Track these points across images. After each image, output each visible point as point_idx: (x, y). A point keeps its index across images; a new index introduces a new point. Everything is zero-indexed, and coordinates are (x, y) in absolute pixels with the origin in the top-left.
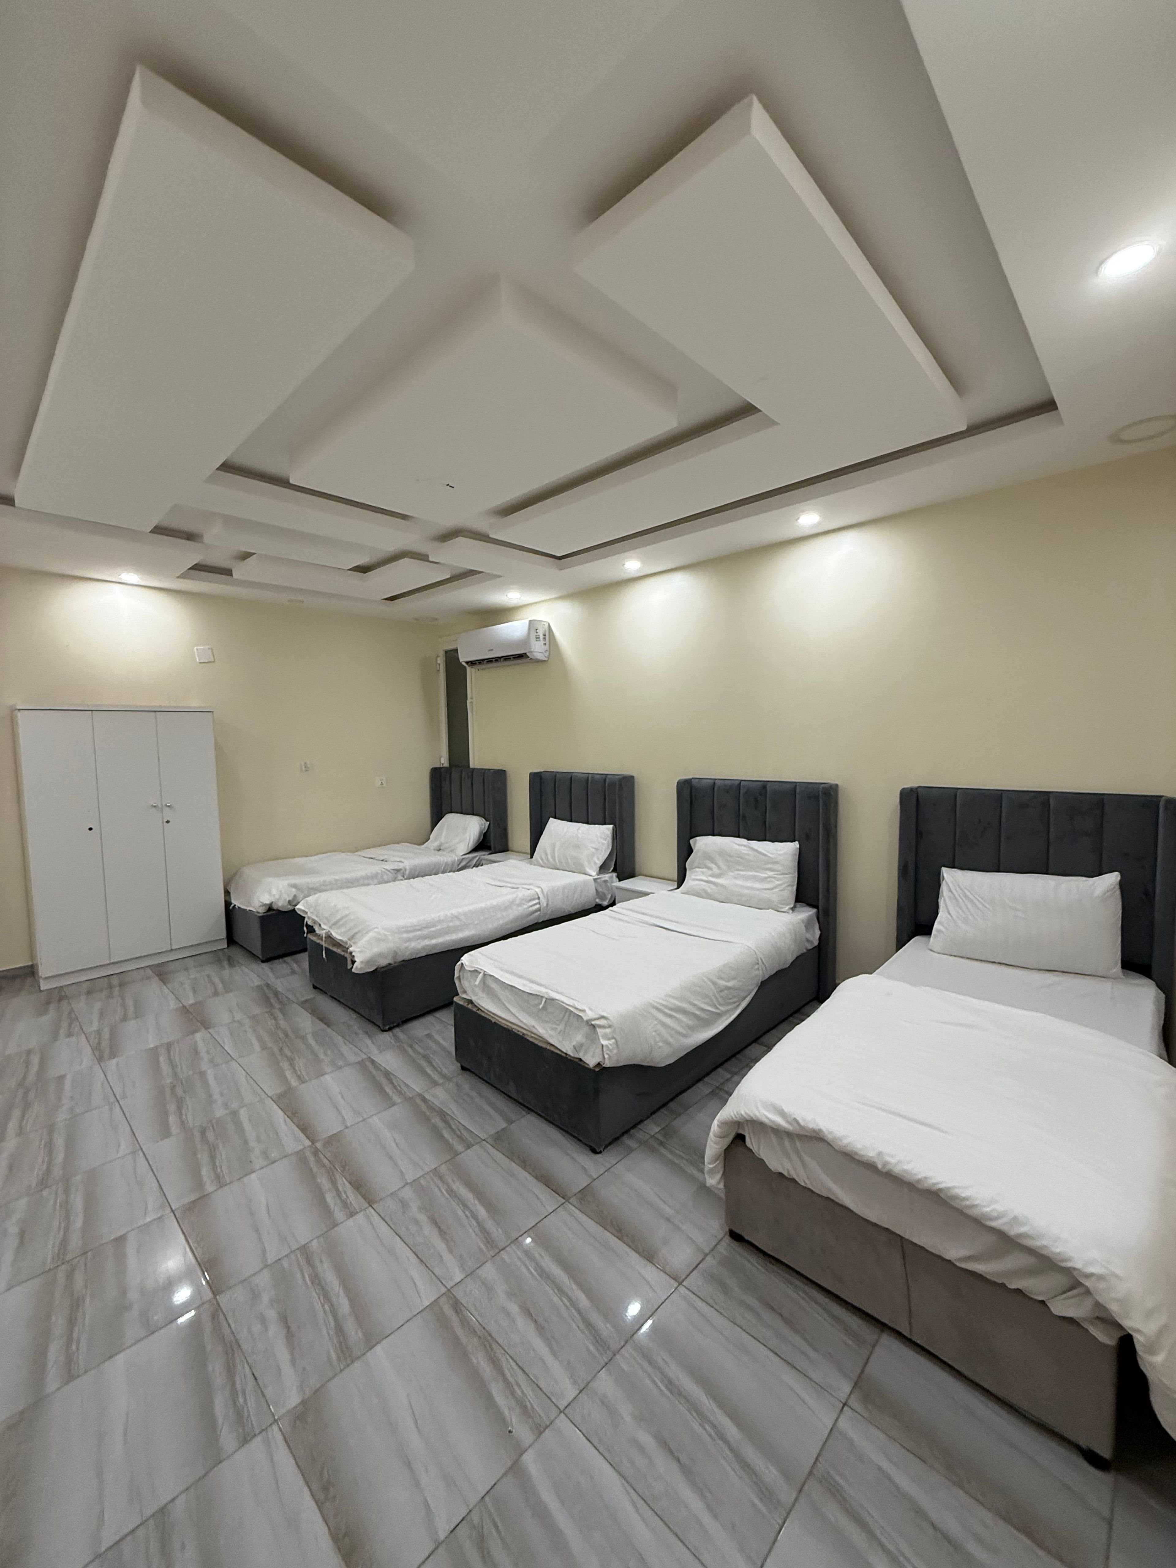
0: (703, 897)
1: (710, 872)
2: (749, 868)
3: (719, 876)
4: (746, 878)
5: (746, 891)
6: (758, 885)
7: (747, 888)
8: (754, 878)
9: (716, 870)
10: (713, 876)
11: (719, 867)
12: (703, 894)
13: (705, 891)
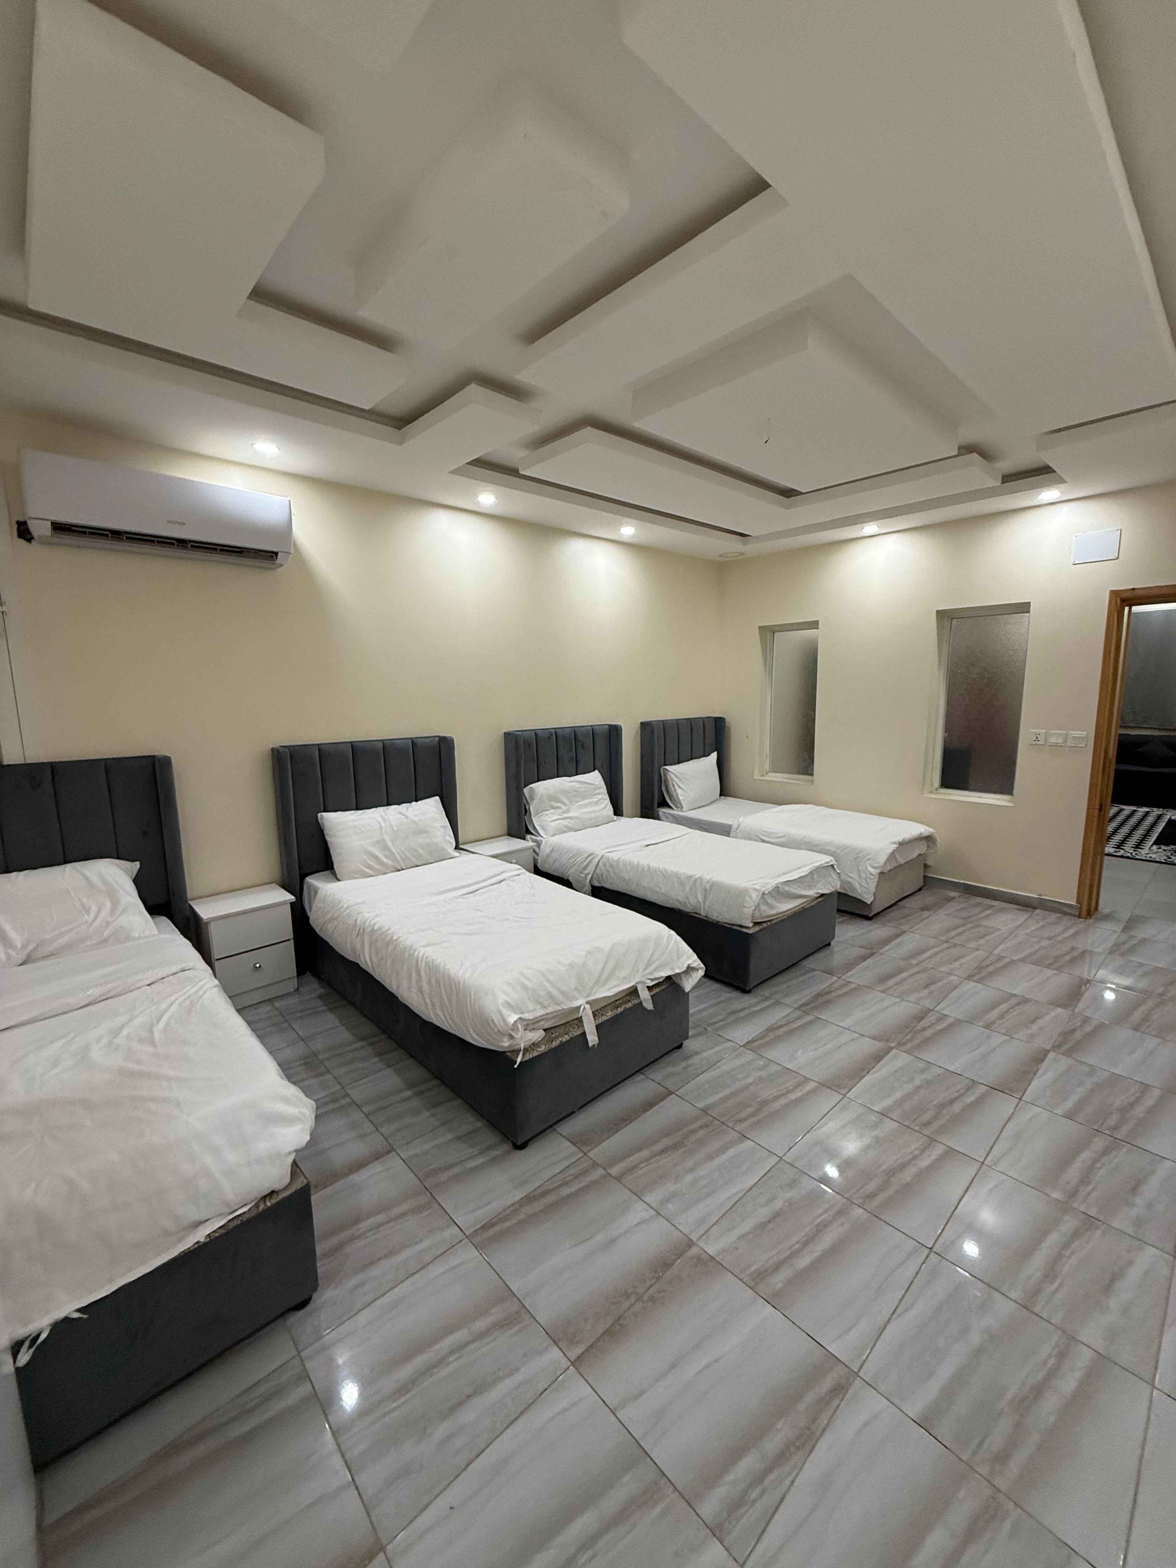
0: (566, 832)
1: (560, 811)
2: (584, 797)
3: (567, 812)
4: (586, 806)
5: (593, 815)
6: (596, 808)
7: (591, 812)
8: (590, 804)
9: (564, 808)
10: (564, 812)
11: (565, 804)
12: (566, 829)
13: (566, 827)
